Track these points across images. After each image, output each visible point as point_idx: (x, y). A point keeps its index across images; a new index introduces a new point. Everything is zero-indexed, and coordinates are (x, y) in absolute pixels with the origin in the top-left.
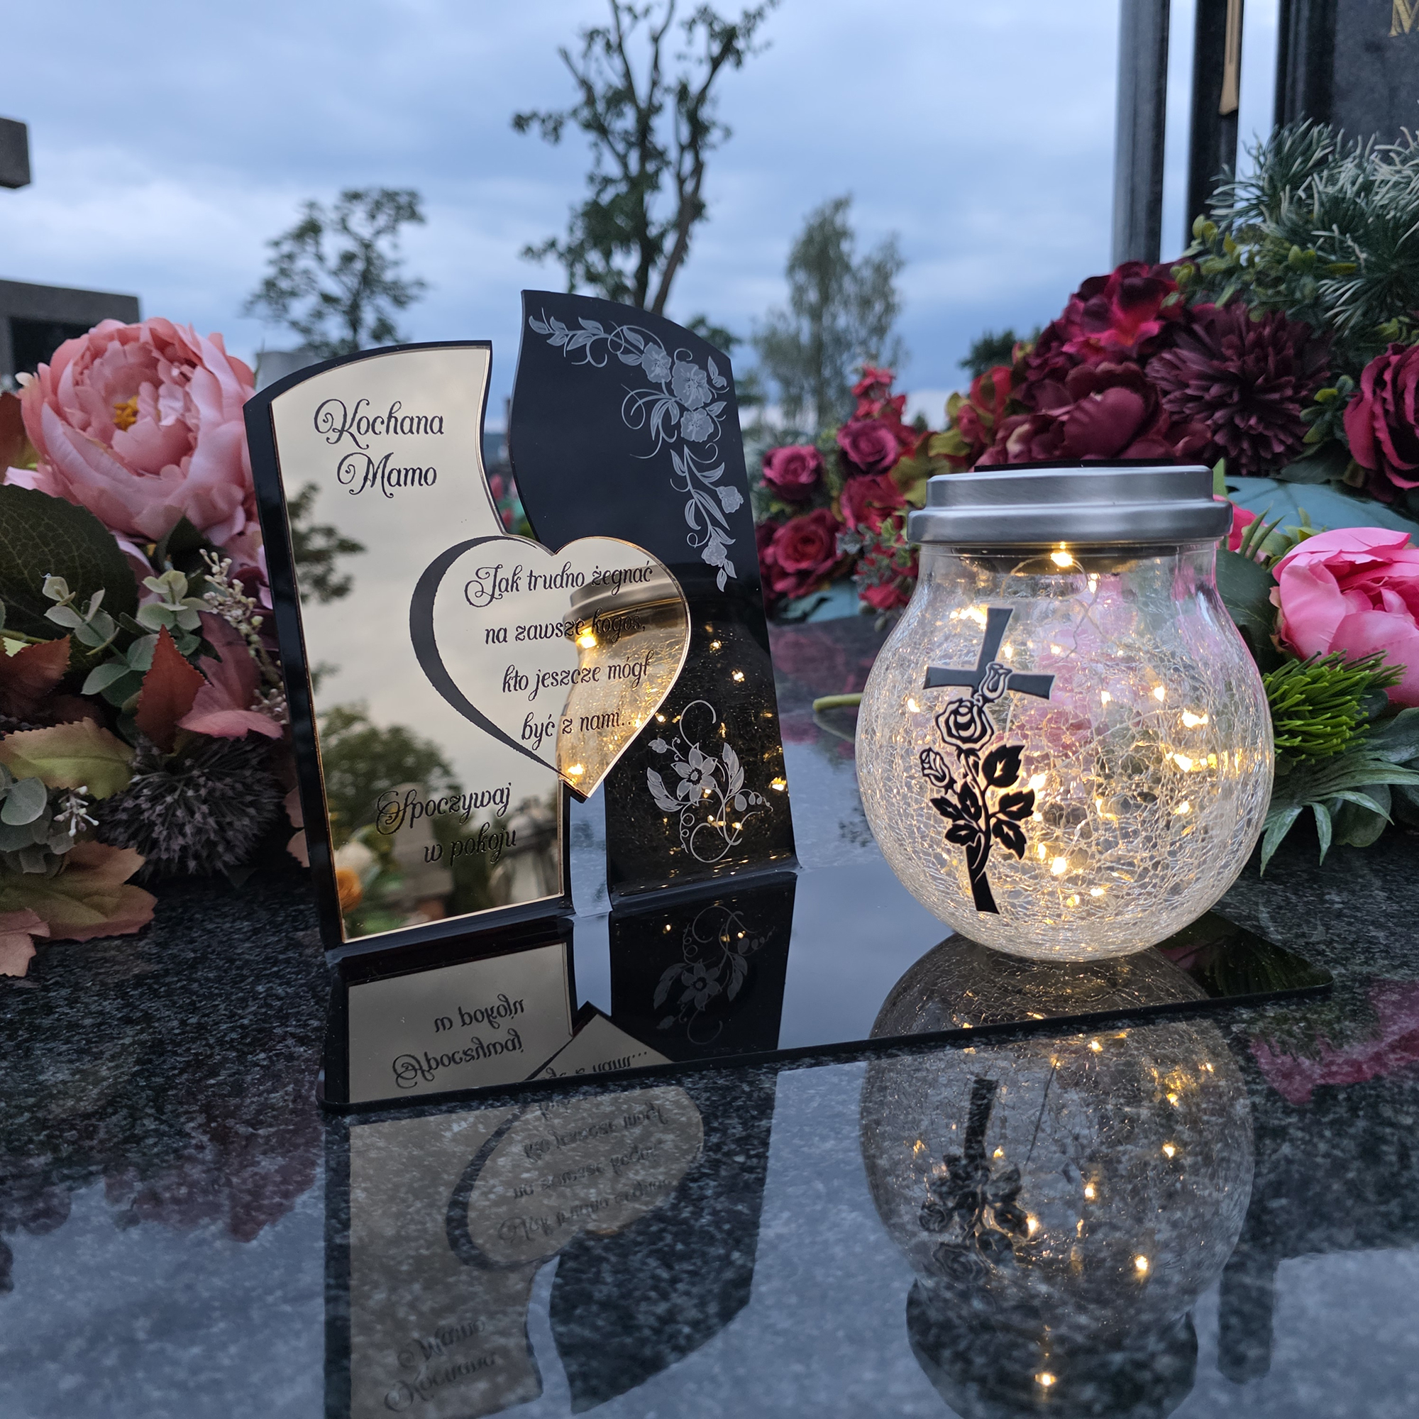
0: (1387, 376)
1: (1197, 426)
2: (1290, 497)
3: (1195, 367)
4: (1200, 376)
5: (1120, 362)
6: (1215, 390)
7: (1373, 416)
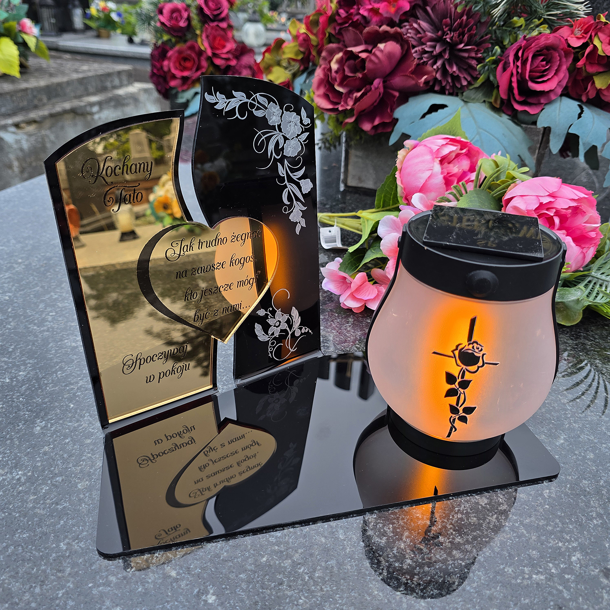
0: (520, 54)
1: (429, 68)
2: (470, 112)
3: (429, 34)
4: (431, 40)
5: (392, 27)
6: (438, 49)
7: (512, 75)
